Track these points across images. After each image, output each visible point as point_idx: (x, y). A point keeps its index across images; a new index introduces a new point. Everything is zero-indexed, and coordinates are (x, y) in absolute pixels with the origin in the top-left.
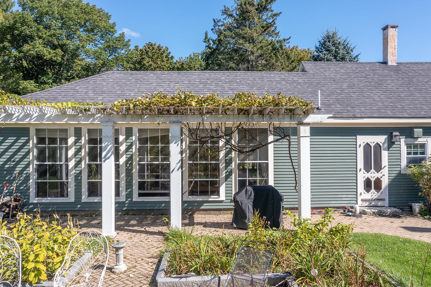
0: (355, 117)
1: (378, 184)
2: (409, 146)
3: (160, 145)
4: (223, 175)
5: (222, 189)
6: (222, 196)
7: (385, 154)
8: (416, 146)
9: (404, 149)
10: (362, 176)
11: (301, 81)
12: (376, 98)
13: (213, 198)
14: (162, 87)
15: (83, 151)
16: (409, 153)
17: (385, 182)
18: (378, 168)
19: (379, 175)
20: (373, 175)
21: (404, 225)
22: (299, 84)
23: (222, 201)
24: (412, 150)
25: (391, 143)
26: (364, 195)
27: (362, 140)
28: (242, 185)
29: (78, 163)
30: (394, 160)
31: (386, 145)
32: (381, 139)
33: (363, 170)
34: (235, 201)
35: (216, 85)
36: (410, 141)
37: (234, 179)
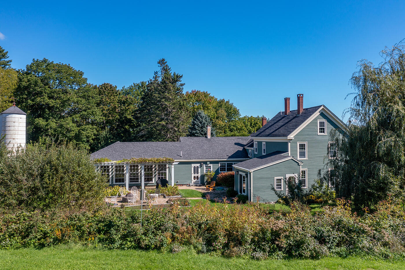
0: (191, 159)
1: (197, 177)
2: (206, 167)
3: (136, 168)
4: (153, 176)
5: (153, 179)
6: (154, 182)
7: (199, 169)
8: (208, 167)
9: (205, 168)
10: (193, 175)
11: (178, 146)
12: (199, 152)
13: (151, 182)
14: (135, 149)
15: (114, 170)
16: (206, 169)
17: (199, 176)
18: (198, 173)
19: (198, 175)
20: (196, 175)
21: (196, 188)
22: (177, 147)
23: (153, 183)
24: (207, 168)
25: (201, 166)
26: (193, 181)
27: (193, 165)
28: (159, 178)
29: (112, 173)
30: (202, 171)
31: (200, 167)
32: (198, 165)
33: (193, 174)
34: (157, 183)
35: (152, 148)
36: (206, 165)
37: (157, 177)
